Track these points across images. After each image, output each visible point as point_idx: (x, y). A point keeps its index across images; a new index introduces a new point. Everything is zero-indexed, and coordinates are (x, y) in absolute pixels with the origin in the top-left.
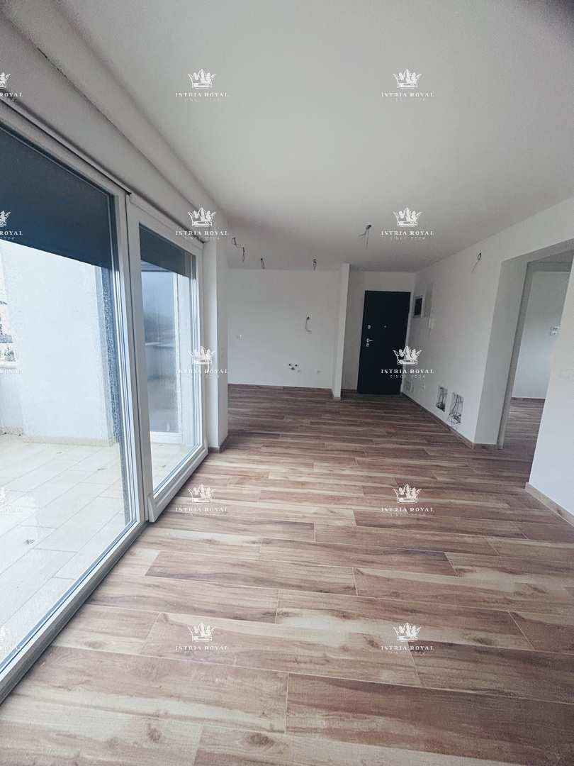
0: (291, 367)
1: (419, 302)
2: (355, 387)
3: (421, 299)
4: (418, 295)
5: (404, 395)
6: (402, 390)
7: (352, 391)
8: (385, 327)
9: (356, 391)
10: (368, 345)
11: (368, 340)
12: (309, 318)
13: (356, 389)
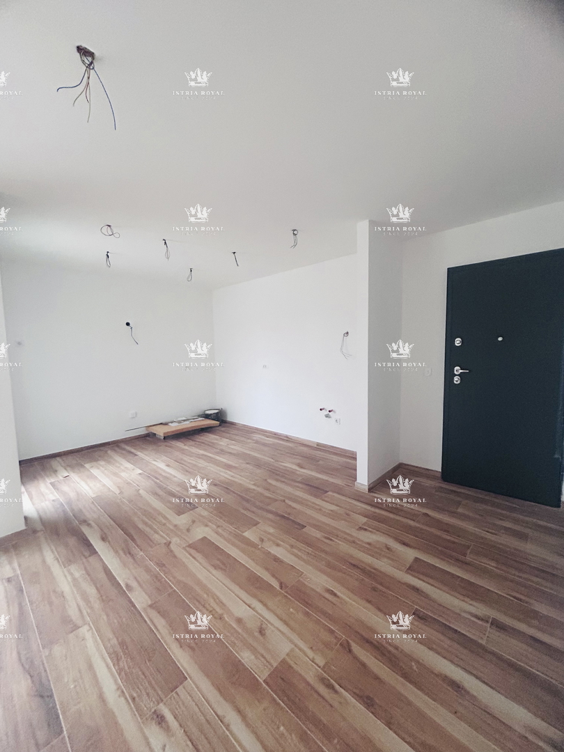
0: (324, 413)
2: (437, 464)
7: (427, 472)
8: (500, 339)
9: (440, 475)
10: (457, 380)
11: (458, 370)
12: (347, 333)
13: (440, 470)
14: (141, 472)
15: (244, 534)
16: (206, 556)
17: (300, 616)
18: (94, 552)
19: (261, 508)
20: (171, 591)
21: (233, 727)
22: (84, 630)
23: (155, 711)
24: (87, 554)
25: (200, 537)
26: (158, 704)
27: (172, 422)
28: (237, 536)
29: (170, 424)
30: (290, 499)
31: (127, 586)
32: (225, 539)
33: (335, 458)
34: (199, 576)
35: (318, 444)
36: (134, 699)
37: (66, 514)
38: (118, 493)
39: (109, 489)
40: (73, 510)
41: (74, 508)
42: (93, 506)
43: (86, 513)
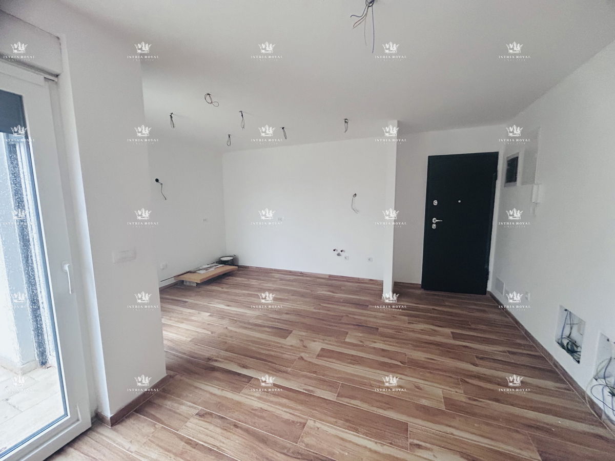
0: (336, 252)
1: (513, 164)
2: (418, 279)
3: (517, 158)
4: (512, 154)
5: (494, 298)
6: (489, 288)
7: (412, 286)
8: (459, 201)
9: (420, 286)
10: (434, 226)
11: (434, 220)
12: (355, 195)
13: (421, 283)
14: (209, 314)
15: (346, 340)
16: (338, 359)
17: (428, 375)
19: (339, 323)
20: (340, 385)
21: (455, 433)
22: (310, 423)
23: (410, 444)
24: (245, 380)
25: (320, 349)
26: (408, 440)
27: (199, 270)
28: (342, 343)
29: (198, 272)
30: (350, 314)
31: (306, 390)
32: (336, 346)
33: (351, 284)
34: (348, 371)
35: (330, 276)
36: (391, 443)
37: (181, 358)
38: (210, 333)
39: (197, 332)
40: (184, 354)
41: (183, 352)
42: (199, 347)
43: (201, 353)
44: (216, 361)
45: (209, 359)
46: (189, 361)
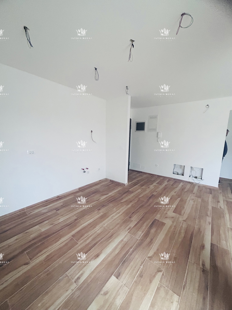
12: (92, 131)
18: (212, 245)
24: (215, 247)
31: (210, 224)
37: (213, 301)
38: (160, 274)
39: (158, 289)
40: (204, 299)
41: (201, 300)
42: (188, 282)
43: (197, 279)
44: (203, 265)
45: (204, 271)
46: (214, 292)
